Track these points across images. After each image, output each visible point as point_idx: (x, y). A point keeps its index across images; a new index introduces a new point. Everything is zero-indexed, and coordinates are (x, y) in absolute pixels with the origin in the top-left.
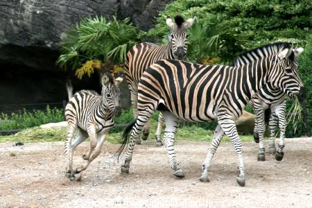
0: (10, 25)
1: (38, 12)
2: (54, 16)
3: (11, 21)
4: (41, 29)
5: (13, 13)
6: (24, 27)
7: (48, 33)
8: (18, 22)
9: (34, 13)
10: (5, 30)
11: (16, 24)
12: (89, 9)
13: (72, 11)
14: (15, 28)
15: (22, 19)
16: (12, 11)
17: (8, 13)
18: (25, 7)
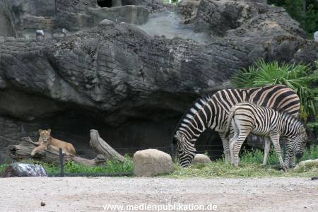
0: (160, 73)
1: (187, 61)
2: (202, 64)
3: (161, 69)
4: (189, 77)
5: (163, 61)
6: (173, 74)
7: (196, 80)
8: (168, 70)
9: (183, 62)
10: (155, 78)
11: (166, 72)
12: (234, 57)
13: (219, 60)
14: (165, 75)
15: (172, 67)
16: (162, 60)
17: (158, 62)
18: (174, 56)
